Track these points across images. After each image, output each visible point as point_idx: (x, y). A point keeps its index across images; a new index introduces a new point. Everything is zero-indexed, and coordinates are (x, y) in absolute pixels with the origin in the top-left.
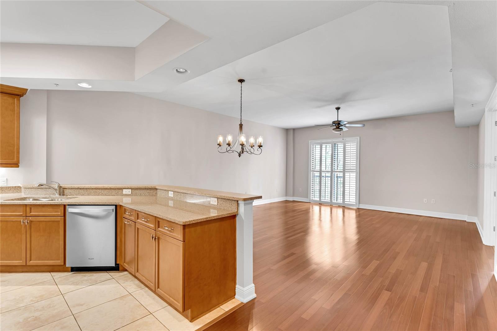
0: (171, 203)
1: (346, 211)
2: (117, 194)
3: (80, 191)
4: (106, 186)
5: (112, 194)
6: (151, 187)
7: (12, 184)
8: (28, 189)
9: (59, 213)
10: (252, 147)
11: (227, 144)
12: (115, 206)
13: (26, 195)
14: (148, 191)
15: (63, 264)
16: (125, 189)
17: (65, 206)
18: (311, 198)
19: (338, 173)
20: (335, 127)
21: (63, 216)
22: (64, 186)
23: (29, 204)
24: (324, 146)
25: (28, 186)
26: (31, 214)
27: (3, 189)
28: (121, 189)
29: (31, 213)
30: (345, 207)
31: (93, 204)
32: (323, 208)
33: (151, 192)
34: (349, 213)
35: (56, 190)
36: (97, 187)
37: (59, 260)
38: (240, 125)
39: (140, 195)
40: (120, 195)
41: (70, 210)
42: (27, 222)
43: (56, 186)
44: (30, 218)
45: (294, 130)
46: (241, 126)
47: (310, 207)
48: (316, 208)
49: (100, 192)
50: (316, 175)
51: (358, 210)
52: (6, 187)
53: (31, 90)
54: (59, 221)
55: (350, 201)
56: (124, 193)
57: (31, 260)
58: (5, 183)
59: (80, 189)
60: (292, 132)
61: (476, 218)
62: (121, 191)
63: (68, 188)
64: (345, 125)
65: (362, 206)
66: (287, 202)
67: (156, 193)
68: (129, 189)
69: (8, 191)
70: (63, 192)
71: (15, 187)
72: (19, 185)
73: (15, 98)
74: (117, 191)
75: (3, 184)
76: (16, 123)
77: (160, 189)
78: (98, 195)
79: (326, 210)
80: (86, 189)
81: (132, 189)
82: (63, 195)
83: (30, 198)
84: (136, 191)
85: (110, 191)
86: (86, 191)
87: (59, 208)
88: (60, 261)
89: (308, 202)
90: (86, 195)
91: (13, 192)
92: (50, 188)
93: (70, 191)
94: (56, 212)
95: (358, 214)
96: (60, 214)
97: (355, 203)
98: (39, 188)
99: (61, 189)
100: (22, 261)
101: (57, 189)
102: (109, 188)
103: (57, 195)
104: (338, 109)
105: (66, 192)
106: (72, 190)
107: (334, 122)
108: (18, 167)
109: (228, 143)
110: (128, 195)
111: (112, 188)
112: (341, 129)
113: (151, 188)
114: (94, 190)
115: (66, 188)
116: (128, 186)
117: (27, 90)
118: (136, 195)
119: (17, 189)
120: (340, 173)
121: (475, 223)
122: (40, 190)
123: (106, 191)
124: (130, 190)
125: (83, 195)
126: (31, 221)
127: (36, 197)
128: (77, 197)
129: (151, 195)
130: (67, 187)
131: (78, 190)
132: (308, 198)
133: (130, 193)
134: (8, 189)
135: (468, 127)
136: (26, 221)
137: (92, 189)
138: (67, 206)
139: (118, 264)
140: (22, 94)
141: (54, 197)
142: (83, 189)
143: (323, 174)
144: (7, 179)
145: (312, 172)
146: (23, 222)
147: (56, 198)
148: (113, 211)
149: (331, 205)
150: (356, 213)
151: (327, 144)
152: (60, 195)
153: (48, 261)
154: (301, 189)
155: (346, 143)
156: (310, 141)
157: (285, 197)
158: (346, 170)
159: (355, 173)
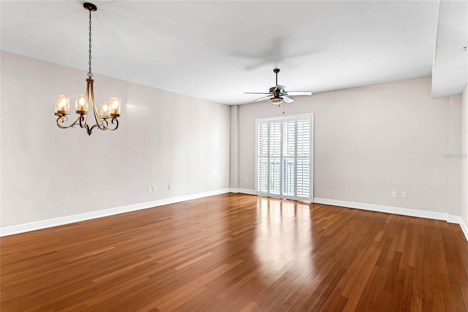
1: (299, 205)
18: (259, 190)
19: (289, 159)
24: (271, 125)
30: (297, 201)
32: (272, 202)
34: (302, 208)
38: (87, 80)
45: (238, 106)
46: (90, 81)
47: (257, 201)
48: (264, 202)
50: (263, 161)
51: (312, 206)
55: (304, 193)
60: (235, 109)
61: (460, 218)
64: (286, 93)
65: (317, 201)
66: (230, 194)
79: (275, 205)
89: (255, 195)
95: (313, 210)
97: (308, 197)
104: (277, 71)
107: (271, 90)
112: (281, 99)
120: (291, 159)
121: (459, 224)
132: (254, 190)
135: (449, 97)
143: (272, 160)
145: (259, 158)
149: (280, 199)
150: (310, 209)
151: (275, 123)
154: (247, 179)
155: (298, 121)
156: (256, 120)
157: (229, 188)
158: (298, 155)
159: (309, 159)
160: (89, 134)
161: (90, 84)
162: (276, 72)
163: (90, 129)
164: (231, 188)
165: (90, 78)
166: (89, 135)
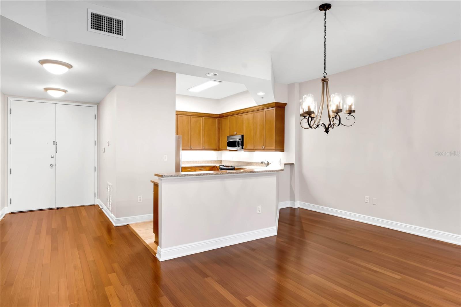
46: (325, 81)
160: (327, 132)
161: (325, 83)
163: (327, 127)
165: (325, 77)
166: (327, 134)
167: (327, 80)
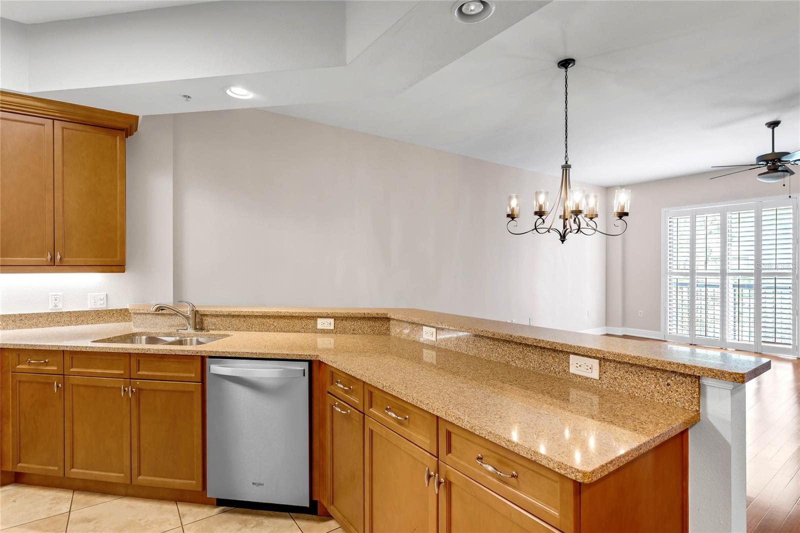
0: (429, 356)
2: (305, 330)
3: (233, 320)
4: (283, 310)
5: (296, 329)
6: (377, 314)
7: (116, 304)
8: (139, 316)
9: (192, 373)
10: (591, 219)
11: (536, 213)
12: (307, 363)
13: (137, 327)
14: (371, 323)
15: (200, 489)
16: (321, 317)
17: (203, 358)
18: (669, 331)
19: (740, 277)
20: (765, 169)
21: (200, 381)
22: (202, 310)
23: (135, 352)
24: (700, 219)
25: (140, 310)
26: (138, 373)
27: (100, 314)
28: (314, 318)
29: (139, 371)
30: (761, 354)
31: (261, 357)
33: (377, 324)
35: (187, 318)
36: (265, 312)
37: (194, 480)
38: (563, 167)
39: (352, 332)
40: (312, 332)
41: (216, 368)
42: (132, 391)
43: (187, 310)
44: (138, 382)
46: (566, 169)
49: (271, 323)
50: (680, 281)
51: (799, 363)
52: (106, 311)
53: (143, 116)
54: (192, 392)
55: (778, 341)
56: (319, 326)
57: (139, 474)
58: (103, 303)
59: (233, 316)
62: (313, 321)
63: (210, 315)
67: (388, 329)
68: (330, 317)
69: (109, 318)
70: (202, 322)
71: (121, 310)
72: (128, 307)
73: (117, 137)
74: (304, 322)
75: (101, 304)
76: (119, 183)
77: (397, 320)
78: (268, 331)
80: (244, 316)
81: (336, 318)
82: (202, 329)
83: (143, 335)
84: (344, 322)
85: (292, 322)
86: (244, 321)
87: (193, 362)
88: (194, 482)
89: (660, 340)
90: (243, 330)
91: (117, 321)
92: (177, 314)
93: (214, 320)
94: (186, 371)
95: (799, 371)
96: (193, 375)
97: (791, 347)
98: (158, 314)
99: (197, 315)
100: (123, 475)
101: (190, 316)
102: (288, 314)
103: (191, 331)
104: (774, 124)
105: (208, 321)
106: (217, 318)
107: (761, 158)
108: (124, 272)
109: (537, 210)
110: (327, 333)
111: (294, 317)
112: (785, 173)
113: (377, 316)
114: (259, 320)
115: (206, 315)
116: (329, 312)
117: (137, 117)
118: (344, 332)
119: (123, 314)
122: (159, 317)
123: (282, 323)
124: (332, 321)
125: (238, 330)
126: (140, 390)
127: (152, 333)
128: (228, 336)
129: (376, 333)
130: (208, 313)
131: (228, 320)
132: (659, 331)
133: (332, 327)
134: (108, 314)
136: (130, 388)
137: (256, 317)
138: (208, 360)
139: (316, 502)
140: (128, 126)
141: (184, 334)
142: (238, 316)
143: (700, 280)
144: (107, 294)
145: (668, 276)
146: (125, 391)
147: (189, 335)
148: (304, 375)
149: (721, 348)
150: (795, 369)
152: (196, 329)
153: (171, 480)
154: (642, 311)
155: (763, 210)
156: (663, 210)
157: (605, 327)
158: (763, 271)
159: (791, 277)
160: (563, 241)
162: (772, 126)
163: (562, 233)
164: (608, 327)
165: (566, 163)
166: (563, 243)
167: (570, 166)
